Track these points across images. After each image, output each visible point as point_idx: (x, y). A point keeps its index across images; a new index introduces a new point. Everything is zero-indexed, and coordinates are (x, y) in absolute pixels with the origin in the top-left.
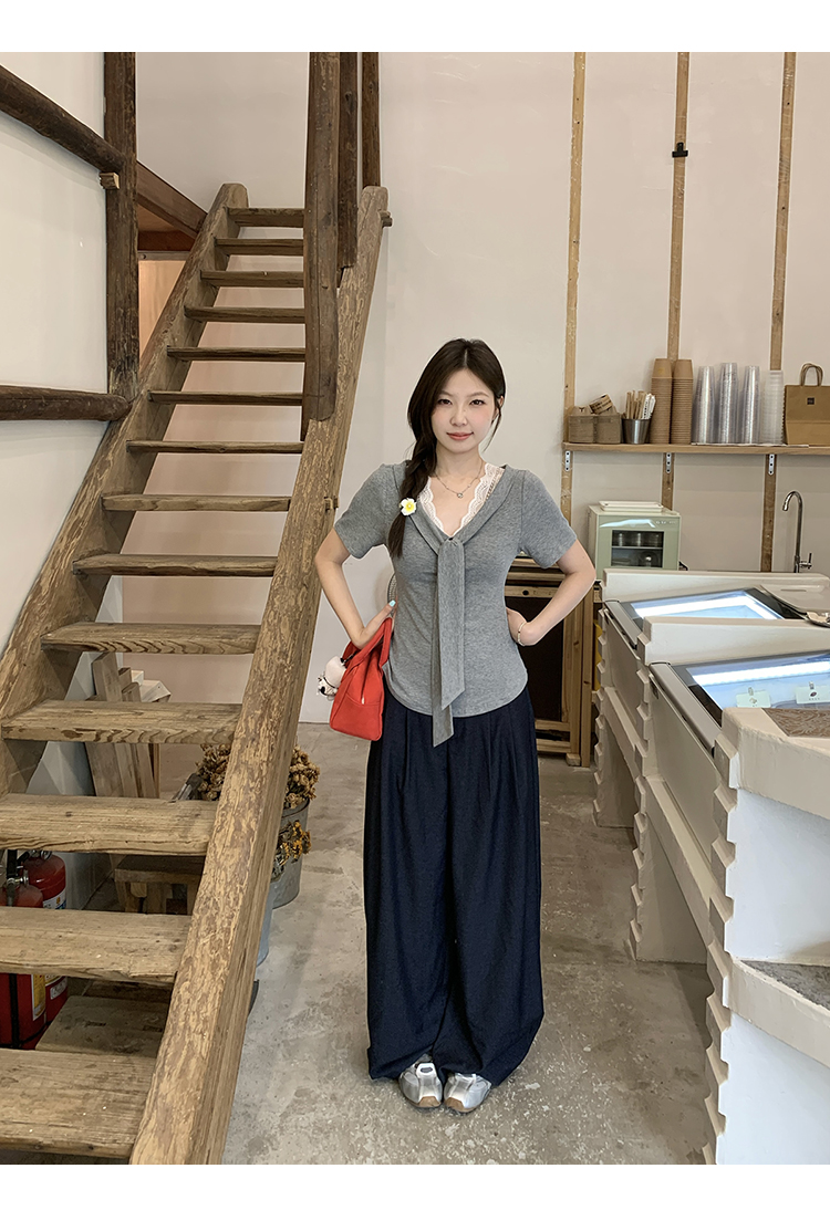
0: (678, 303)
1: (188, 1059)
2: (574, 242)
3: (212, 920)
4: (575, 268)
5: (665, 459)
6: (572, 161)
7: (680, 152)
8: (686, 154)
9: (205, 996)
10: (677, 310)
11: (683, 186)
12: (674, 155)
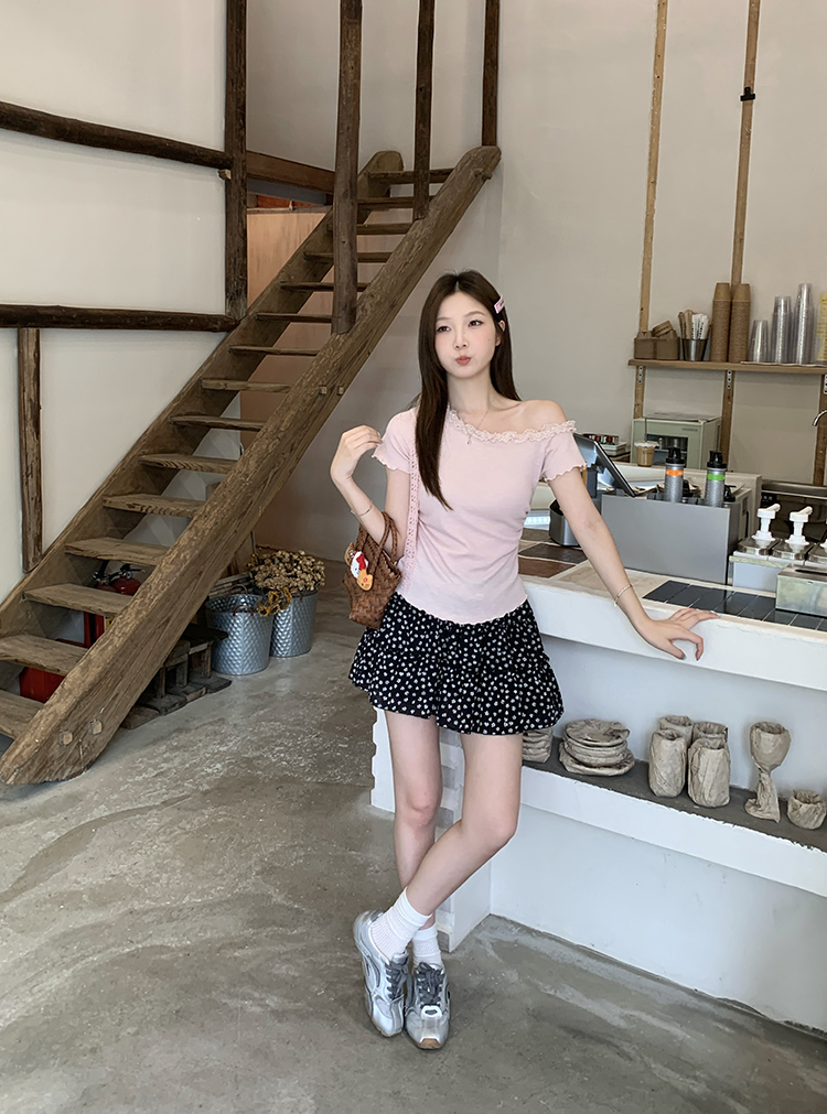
0: (743, 234)
1: (108, 645)
2: (652, 182)
3: (145, 594)
4: (653, 206)
5: (726, 376)
6: (653, 111)
7: (748, 96)
8: (753, 97)
9: (128, 624)
10: (742, 240)
11: (750, 127)
12: (743, 98)
